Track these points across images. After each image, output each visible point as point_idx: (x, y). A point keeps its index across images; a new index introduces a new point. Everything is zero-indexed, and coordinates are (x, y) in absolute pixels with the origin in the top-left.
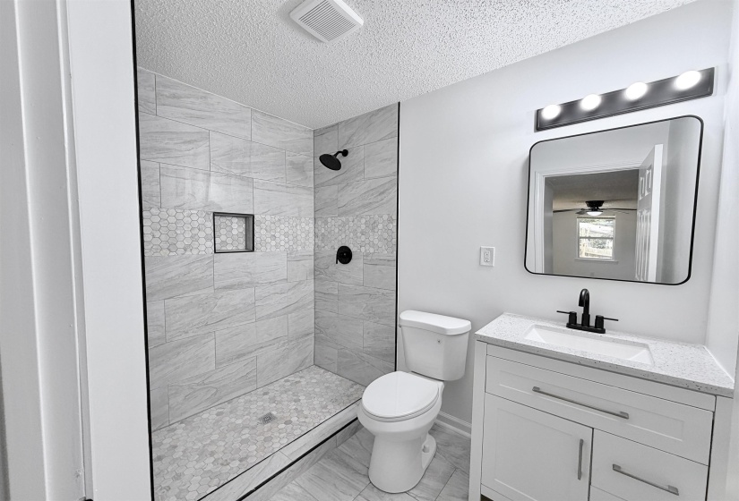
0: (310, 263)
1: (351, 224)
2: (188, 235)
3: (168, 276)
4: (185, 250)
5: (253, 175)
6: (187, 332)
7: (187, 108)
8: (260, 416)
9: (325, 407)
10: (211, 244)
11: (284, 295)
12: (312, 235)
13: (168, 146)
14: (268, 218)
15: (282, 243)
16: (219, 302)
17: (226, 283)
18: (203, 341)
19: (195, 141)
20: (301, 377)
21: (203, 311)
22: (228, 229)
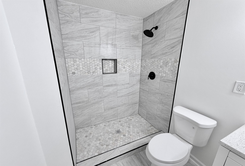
0: (138, 78)
1: (156, 62)
2: (94, 68)
3: (88, 82)
4: (93, 73)
5: (116, 43)
6: (95, 100)
7: (91, 18)
8: (116, 130)
9: (138, 133)
10: (102, 71)
11: (127, 89)
12: (140, 66)
13: (85, 35)
14: (122, 60)
15: (128, 70)
16: (105, 91)
17: (106, 84)
18: (100, 103)
19: (94, 31)
20: (133, 118)
21: (100, 93)
22: (108, 64)
